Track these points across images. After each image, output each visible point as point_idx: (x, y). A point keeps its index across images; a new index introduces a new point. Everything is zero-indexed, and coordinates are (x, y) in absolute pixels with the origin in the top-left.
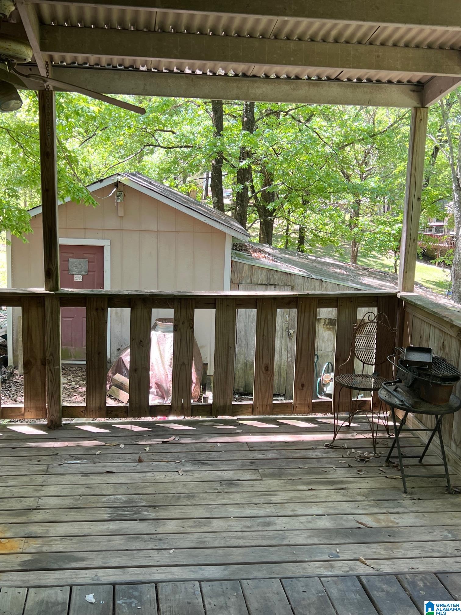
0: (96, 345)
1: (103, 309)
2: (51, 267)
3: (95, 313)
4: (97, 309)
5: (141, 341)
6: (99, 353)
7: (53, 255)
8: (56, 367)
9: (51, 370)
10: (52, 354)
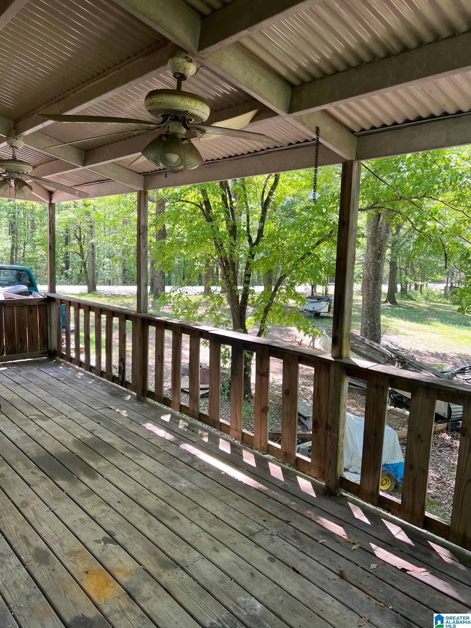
0: (374, 425)
1: (383, 388)
2: (338, 335)
3: (375, 390)
4: (377, 386)
5: (420, 435)
6: (376, 434)
7: (339, 323)
8: (335, 435)
9: (330, 436)
10: (332, 421)
